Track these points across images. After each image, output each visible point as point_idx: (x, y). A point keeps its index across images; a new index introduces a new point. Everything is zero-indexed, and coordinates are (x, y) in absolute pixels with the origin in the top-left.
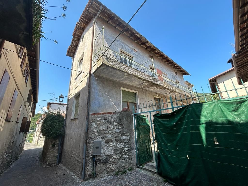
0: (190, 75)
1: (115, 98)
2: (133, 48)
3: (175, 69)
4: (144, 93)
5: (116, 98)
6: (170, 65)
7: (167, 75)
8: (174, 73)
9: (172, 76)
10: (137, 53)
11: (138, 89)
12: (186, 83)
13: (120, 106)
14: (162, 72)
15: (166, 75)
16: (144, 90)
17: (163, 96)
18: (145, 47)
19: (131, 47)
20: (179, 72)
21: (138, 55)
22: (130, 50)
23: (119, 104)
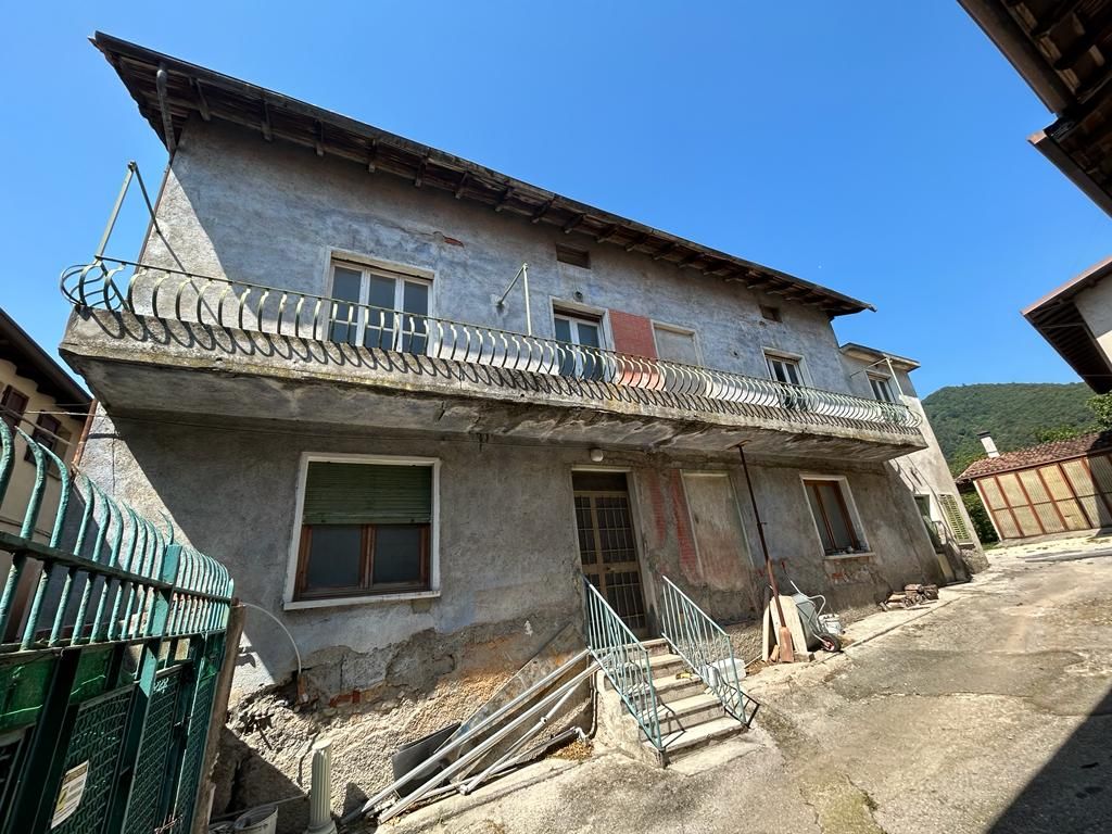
0: (872, 309)
1: (249, 520)
2: (433, 229)
3: (765, 291)
4: (492, 462)
5: (256, 520)
6: (724, 278)
7: (696, 336)
8: (758, 316)
9: (733, 334)
10: (460, 254)
11: (443, 443)
12: (850, 354)
13: (281, 557)
14: (652, 321)
15: (691, 335)
16: (486, 446)
17: (650, 454)
18: (527, 214)
19: (421, 227)
20: (801, 303)
21: (470, 262)
22: (411, 246)
23: (271, 548)
